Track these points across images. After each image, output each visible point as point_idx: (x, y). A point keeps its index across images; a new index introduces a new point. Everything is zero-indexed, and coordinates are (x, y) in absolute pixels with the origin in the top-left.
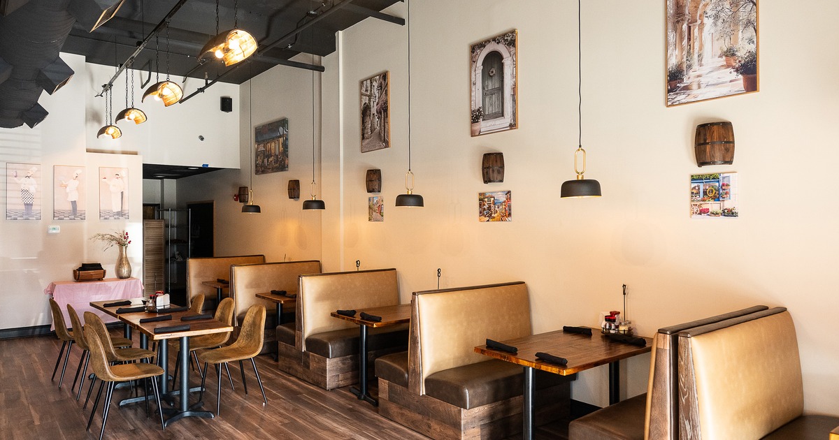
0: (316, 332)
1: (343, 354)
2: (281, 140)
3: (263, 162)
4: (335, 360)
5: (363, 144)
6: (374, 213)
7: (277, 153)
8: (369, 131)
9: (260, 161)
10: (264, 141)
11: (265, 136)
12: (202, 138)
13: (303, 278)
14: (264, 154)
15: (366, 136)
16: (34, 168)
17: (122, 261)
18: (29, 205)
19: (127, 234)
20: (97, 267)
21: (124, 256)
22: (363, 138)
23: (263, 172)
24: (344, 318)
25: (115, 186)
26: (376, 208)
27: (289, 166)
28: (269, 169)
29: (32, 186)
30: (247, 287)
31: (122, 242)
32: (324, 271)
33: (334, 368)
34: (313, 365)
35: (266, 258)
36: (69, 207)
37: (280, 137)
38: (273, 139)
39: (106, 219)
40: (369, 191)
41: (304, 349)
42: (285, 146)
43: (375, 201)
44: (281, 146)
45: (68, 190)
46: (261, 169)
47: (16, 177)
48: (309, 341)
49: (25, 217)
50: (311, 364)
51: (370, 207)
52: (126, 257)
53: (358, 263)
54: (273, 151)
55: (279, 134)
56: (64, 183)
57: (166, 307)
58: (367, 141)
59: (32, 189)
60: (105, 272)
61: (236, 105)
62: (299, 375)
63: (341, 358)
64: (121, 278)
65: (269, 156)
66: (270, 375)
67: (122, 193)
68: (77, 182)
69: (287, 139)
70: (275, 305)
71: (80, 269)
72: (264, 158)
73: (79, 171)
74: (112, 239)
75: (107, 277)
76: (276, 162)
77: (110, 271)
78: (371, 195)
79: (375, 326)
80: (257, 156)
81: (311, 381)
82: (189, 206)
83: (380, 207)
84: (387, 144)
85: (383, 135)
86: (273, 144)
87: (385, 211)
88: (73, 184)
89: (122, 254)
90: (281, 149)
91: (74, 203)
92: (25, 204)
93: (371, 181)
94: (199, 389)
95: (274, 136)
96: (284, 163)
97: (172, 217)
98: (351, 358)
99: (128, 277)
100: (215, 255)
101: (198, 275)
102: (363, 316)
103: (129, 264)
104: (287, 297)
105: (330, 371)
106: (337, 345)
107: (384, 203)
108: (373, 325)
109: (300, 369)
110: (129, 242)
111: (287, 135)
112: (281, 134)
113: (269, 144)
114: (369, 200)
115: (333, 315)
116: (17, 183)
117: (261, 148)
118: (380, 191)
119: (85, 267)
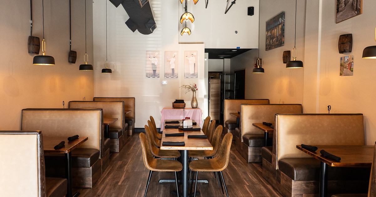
0: (287, 157)
1: (307, 179)
2: (280, 26)
3: (270, 42)
4: (300, 182)
5: (338, 16)
6: (345, 69)
7: (278, 35)
8: (343, 4)
9: (268, 42)
10: (270, 29)
11: (271, 26)
12: (236, 32)
13: (278, 116)
14: (270, 38)
15: (340, 9)
16: (157, 53)
17: (194, 99)
18: (154, 71)
19: (196, 85)
20: (182, 101)
21: (195, 97)
22: (338, 11)
23: (270, 49)
24: (306, 152)
25: (192, 60)
26: (347, 65)
27: (285, 42)
28: (273, 46)
29: (156, 62)
30: (250, 118)
31: (194, 89)
32: (305, 112)
33: (299, 188)
34: (283, 182)
35: (270, 101)
36: (171, 72)
37: (280, 24)
38: (276, 26)
39: (187, 77)
40: (341, 52)
41: (277, 168)
42: (283, 30)
43: (346, 60)
44: (280, 30)
45: (171, 63)
46: (269, 47)
47: (150, 57)
48: (280, 163)
49: (153, 76)
50: (282, 180)
51: (341, 65)
52: (196, 97)
53: (329, 108)
54: (275, 35)
55: (279, 23)
56: (169, 60)
57: (188, 127)
58: (340, 13)
59: (156, 64)
60: (185, 104)
61: (256, 11)
62: (274, 185)
63: (305, 182)
64: (193, 108)
65: (272, 38)
66: (255, 180)
67: (195, 64)
68: (174, 59)
69: (284, 25)
70: (264, 132)
71: (175, 102)
72: (270, 40)
73: (175, 54)
74: (190, 88)
75: (186, 107)
76: (277, 41)
77: (188, 104)
78: (342, 55)
79: (333, 165)
80: (267, 39)
81: (281, 192)
82: (235, 72)
83: (350, 65)
84: (358, 11)
85: (355, 5)
86: (275, 30)
87: (355, 67)
88: (173, 60)
89: (193, 96)
90: (280, 32)
91: (173, 69)
92: (153, 71)
93: (343, 43)
94: (206, 182)
95: (276, 24)
96: (282, 41)
97: (227, 78)
98: (314, 183)
99: (196, 108)
100: (245, 99)
101: (230, 109)
102: (323, 153)
103: (197, 101)
104: (271, 128)
105: (294, 190)
106: (301, 172)
107: (354, 61)
108: (331, 164)
109: (274, 181)
110: (197, 90)
111: (284, 22)
112: (281, 22)
113: (273, 31)
114: (341, 59)
115: (298, 147)
116: (150, 61)
117: (269, 34)
118: (350, 51)
119: (178, 101)
